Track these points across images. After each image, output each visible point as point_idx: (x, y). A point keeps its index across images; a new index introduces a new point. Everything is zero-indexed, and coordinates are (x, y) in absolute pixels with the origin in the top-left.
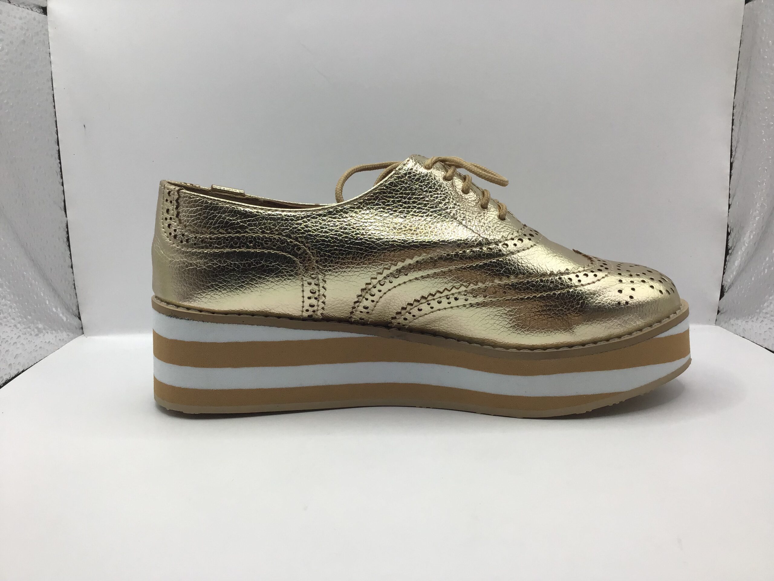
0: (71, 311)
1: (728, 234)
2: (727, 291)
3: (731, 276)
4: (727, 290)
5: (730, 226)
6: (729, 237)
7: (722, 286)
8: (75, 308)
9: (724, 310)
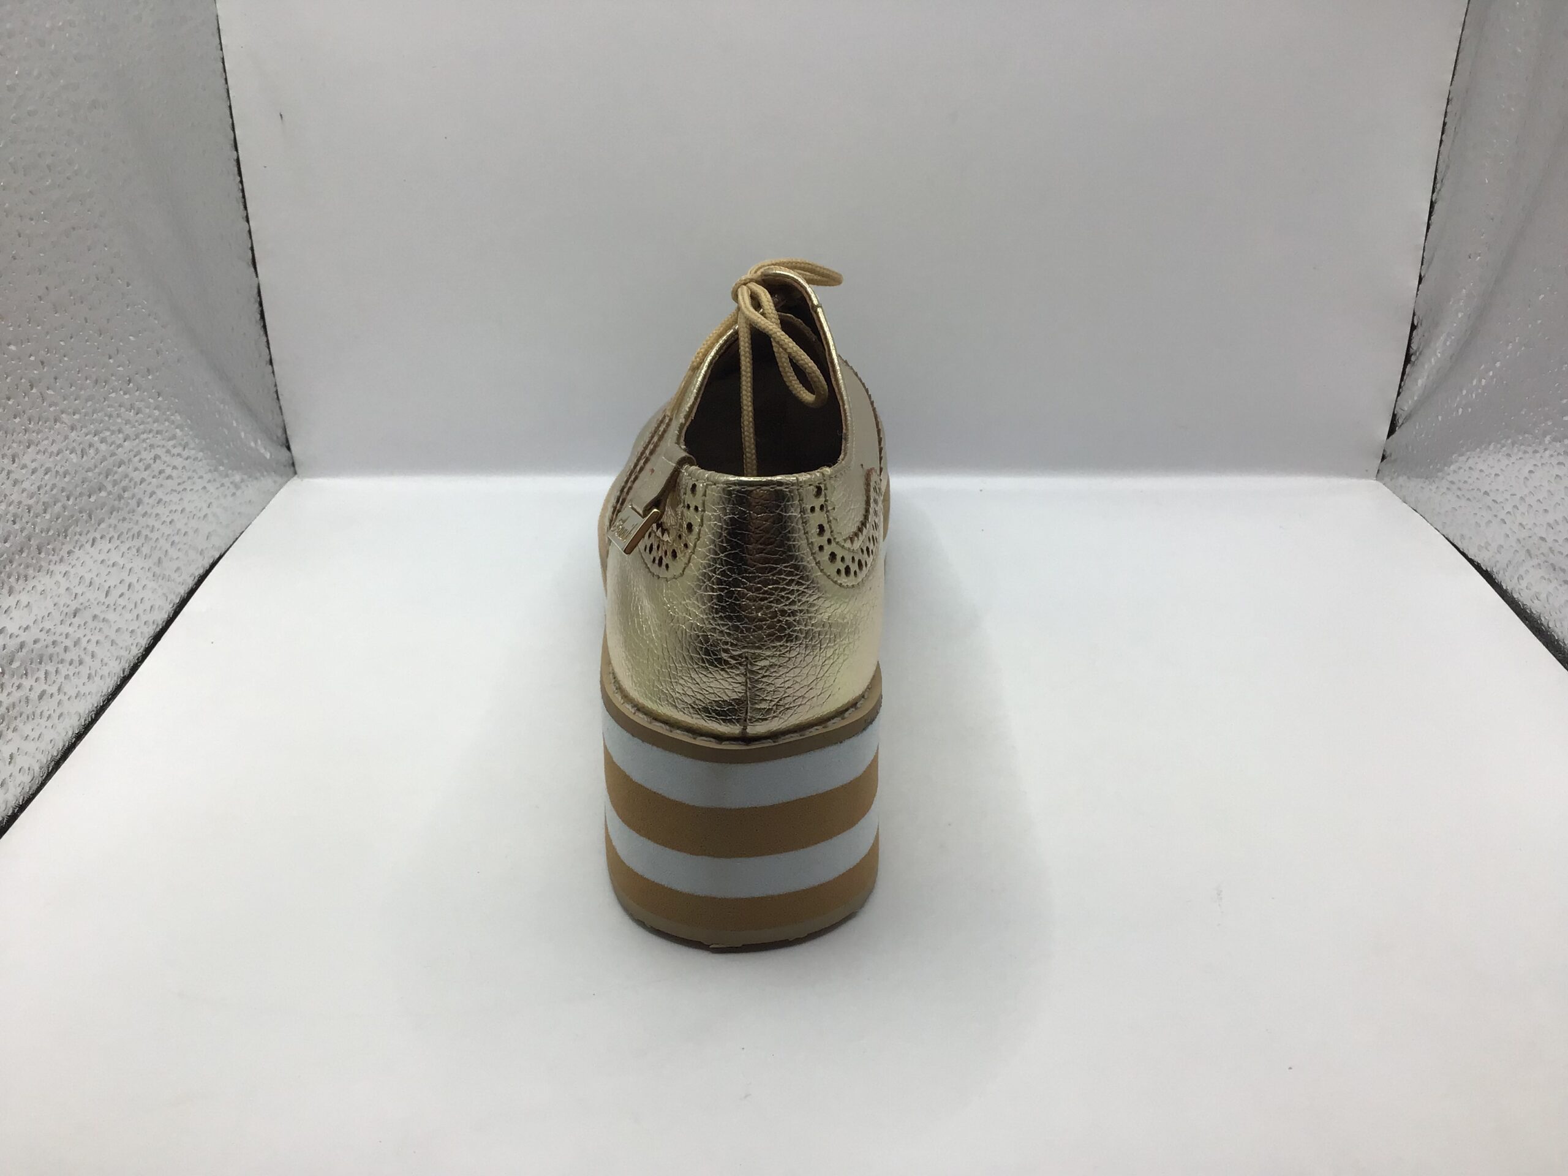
0: (275, 438)
1: (1413, 327)
2: (1401, 426)
3: (1410, 402)
4: (1400, 424)
5: (1417, 313)
6: (1415, 333)
7: (1394, 416)
8: (280, 432)
9: (1393, 458)
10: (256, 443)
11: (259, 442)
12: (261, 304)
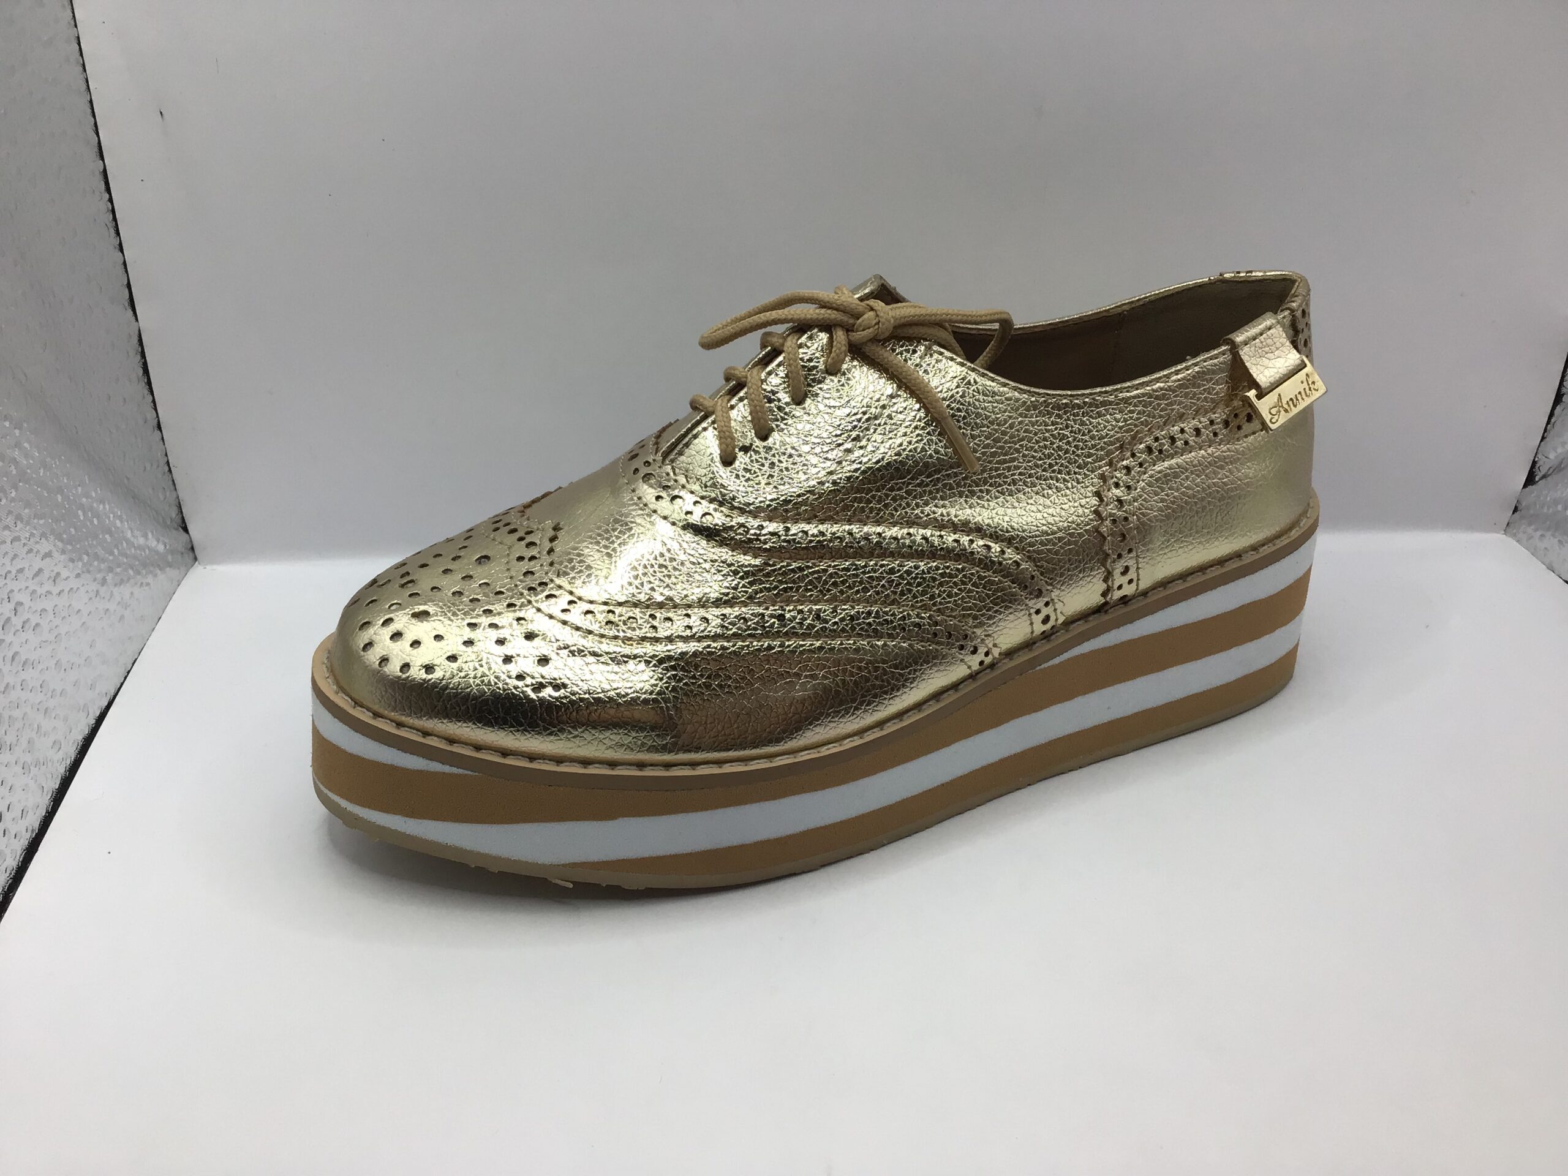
0: (168, 523)
2: (1543, 478)
4: (1543, 475)
7: (1534, 463)
8: (173, 510)
9: (1533, 513)
10: (145, 536)
11: (150, 535)
12: (143, 354)
